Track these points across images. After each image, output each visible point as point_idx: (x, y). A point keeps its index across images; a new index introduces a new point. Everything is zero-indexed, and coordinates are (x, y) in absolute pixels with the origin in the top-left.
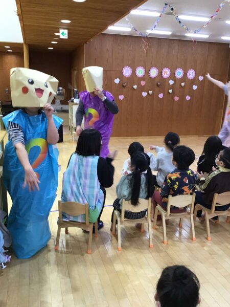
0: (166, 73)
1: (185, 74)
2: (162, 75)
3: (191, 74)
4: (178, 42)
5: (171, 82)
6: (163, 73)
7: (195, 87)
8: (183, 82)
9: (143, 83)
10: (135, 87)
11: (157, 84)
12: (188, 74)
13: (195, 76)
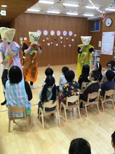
0: (59, 33)
1: (68, 34)
2: (56, 34)
3: (71, 33)
4: (63, 17)
5: (61, 38)
6: (57, 33)
7: (73, 40)
8: (67, 38)
9: (47, 39)
10: (44, 41)
11: (55, 39)
12: (69, 33)
13: (73, 34)
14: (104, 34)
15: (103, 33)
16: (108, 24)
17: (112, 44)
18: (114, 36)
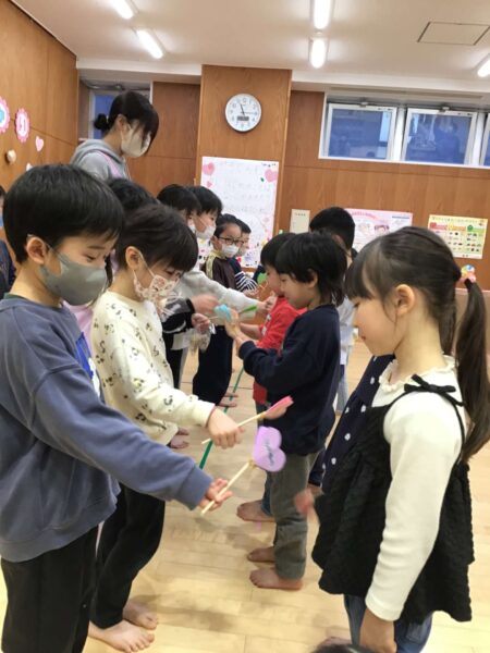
3: (23, 125)
8: (11, 149)
12: (18, 123)
14: (211, 167)
15: (206, 160)
16: (240, 118)
17: (267, 220)
18: (275, 182)
